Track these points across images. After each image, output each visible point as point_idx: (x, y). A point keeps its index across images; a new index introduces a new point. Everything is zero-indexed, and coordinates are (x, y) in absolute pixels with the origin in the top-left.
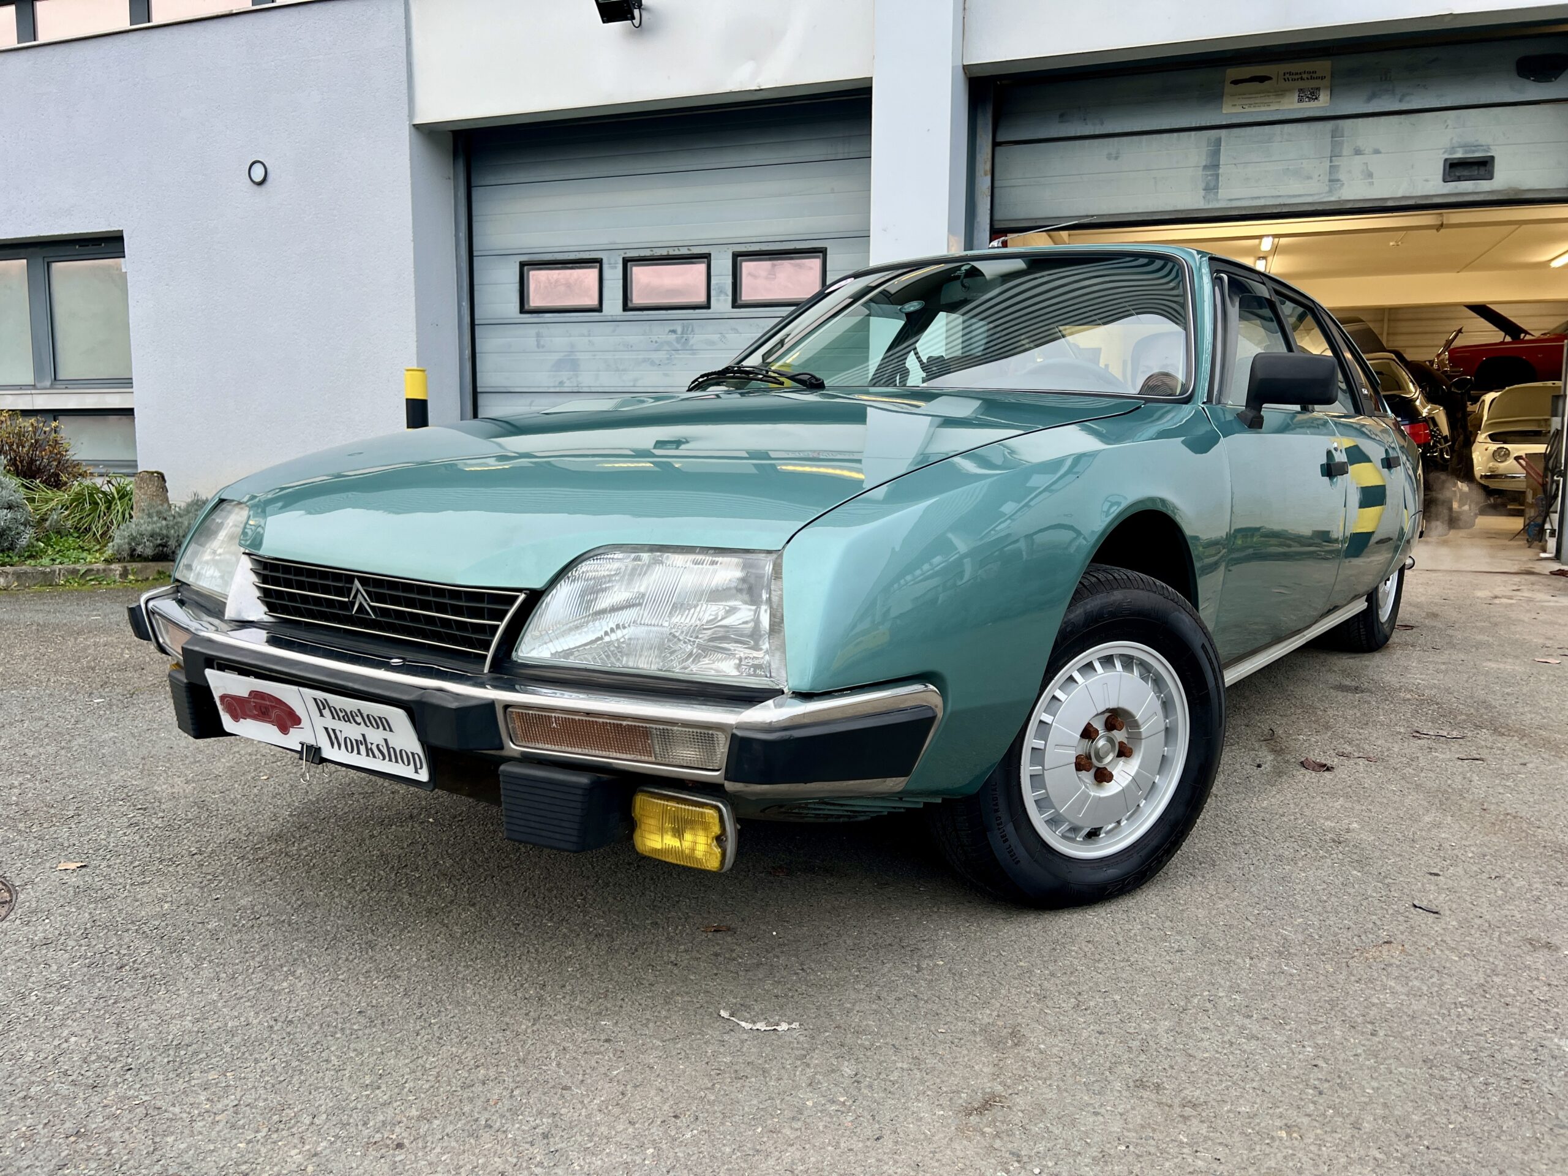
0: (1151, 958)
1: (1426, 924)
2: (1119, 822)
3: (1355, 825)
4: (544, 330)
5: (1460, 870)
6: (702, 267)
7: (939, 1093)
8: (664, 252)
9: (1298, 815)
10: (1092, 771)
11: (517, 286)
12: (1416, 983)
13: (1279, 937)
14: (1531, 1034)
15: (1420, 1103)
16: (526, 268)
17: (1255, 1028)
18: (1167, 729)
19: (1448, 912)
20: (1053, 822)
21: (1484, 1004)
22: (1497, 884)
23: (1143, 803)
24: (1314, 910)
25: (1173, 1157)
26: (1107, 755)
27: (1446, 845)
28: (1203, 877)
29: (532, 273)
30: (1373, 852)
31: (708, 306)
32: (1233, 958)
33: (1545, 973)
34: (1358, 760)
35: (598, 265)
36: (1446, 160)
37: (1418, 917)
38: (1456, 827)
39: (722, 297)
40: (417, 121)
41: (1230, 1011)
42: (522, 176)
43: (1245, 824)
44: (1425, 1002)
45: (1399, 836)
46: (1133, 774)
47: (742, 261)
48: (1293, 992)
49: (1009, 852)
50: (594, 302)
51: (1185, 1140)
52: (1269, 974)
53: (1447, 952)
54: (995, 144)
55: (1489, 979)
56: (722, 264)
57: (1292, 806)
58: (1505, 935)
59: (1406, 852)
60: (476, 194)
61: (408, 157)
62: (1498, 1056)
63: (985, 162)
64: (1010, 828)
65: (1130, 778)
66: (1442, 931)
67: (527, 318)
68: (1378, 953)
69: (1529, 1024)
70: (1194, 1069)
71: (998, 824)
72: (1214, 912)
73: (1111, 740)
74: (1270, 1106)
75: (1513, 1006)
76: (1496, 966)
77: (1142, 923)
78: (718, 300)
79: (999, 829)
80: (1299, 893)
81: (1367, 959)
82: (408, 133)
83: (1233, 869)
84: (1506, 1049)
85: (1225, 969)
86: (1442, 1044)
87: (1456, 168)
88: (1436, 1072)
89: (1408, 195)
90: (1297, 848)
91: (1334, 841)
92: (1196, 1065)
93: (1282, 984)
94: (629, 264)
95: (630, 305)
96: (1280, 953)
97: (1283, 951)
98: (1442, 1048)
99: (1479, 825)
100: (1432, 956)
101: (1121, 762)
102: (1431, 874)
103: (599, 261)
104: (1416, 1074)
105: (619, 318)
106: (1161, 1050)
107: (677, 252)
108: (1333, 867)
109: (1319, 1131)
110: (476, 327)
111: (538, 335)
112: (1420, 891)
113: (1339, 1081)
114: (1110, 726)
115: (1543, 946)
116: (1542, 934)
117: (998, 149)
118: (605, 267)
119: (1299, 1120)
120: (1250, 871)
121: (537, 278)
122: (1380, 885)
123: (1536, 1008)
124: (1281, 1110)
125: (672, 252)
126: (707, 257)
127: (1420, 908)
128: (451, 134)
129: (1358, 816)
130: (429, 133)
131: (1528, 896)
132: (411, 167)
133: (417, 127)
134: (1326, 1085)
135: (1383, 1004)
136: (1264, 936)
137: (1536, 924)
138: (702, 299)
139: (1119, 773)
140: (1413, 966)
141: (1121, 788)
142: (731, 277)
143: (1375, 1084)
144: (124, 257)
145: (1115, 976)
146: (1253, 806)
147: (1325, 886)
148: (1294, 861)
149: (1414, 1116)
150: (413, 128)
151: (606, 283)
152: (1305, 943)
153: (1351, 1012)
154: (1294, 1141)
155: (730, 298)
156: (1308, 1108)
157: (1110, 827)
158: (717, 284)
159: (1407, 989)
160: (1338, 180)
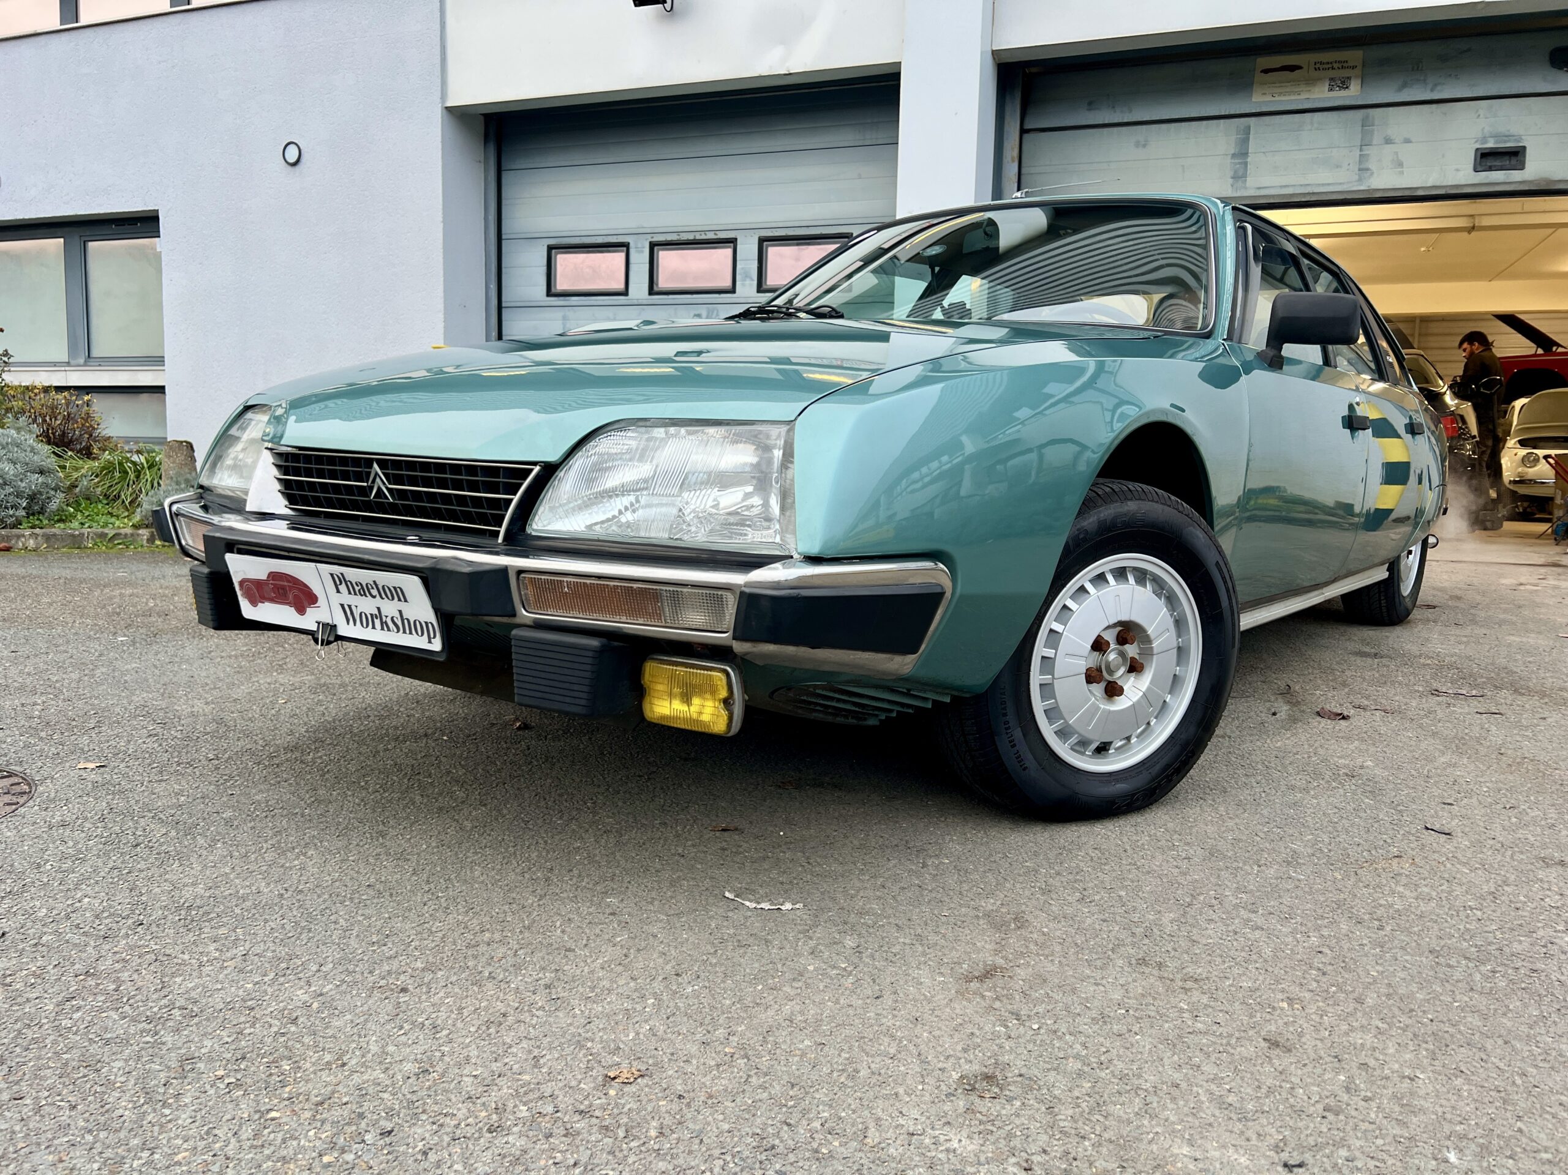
0: (1158, 863)
1: (1438, 843)
2: (1128, 739)
3: (1369, 763)
4: (569, 312)
5: (1474, 800)
6: (729, 252)
7: (941, 963)
8: (691, 237)
9: (1312, 754)
10: (1103, 685)
11: (544, 269)
12: (1426, 890)
13: (1288, 850)
14: (1541, 933)
15: (1425, 984)
16: (553, 251)
17: (1260, 921)
18: (1179, 648)
19: (1460, 834)
20: (1062, 734)
21: (1493, 908)
22: (1511, 813)
23: (1153, 722)
24: (1324, 830)
25: (1173, 1020)
26: (1119, 669)
27: (1461, 781)
28: (1214, 801)
29: (559, 256)
30: (1386, 785)
31: (733, 290)
32: (1241, 865)
33: (1557, 885)
34: (1374, 712)
35: (625, 249)
36: (1477, 150)
37: (1429, 838)
38: (1472, 767)
39: (748, 282)
40: (449, 104)
41: (1236, 906)
42: (551, 160)
43: (1258, 760)
44: (1434, 905)
45: (1413, 772)
46: (1144, 689)
47: (767, 246)
48: (1299, 893)
49: (1017, 758)
50: (620, 286)
51: (1186, 1007)
52: (1277, 878)
53: (1458, 866)
54: (1023, 131)
55: (1500, 888)
56: (748, 248)
57: (1306, 747)
58: (1517, 854)
59: (1421, 785)
60: (506, 177)
61: (439, 139)
62: (1506, 950)
63: (1013, 149)
64: (1018, 734)
65: (1141, 694)
66: (1454, 849)
67: (553, 301)
68: (1387, 865)
69: (1540, 925)
70: (1198, 951)
71: (1006, 729)
72: (1223, 829)
73: (1122, 654)
74: (1272, 982)
75: (1523, 910)
76: (1508, 878)
77: (1150, 836)
78: (743, 285)
79: (1007, 733)
80: (1309, 816)
81: (1376, 869)
82: (440, 116)
83: (1244, 795)
84: (1515, 945)
85: (1232, 873)
86: (1450, 939)
87: (1488, 158)
88: (1442, 960)
89: (1438, 184)
90: (1309, 780)
91: (1347, 775)
92: (1199, 948)
93: (1289, 887)
94: (656, 248)
95: (655, 289)
96: (1289, 863)
97: (1294, 860)
98: (1449, 942)
99: (1495, 766)
100: (1442, 868)
101: (1132, 678)
102: (1444, 804)
103: (626, 246)
104: (1421, 962)
105: (645, 302)
106: (1165, 936)
107: (704, 237)
108: (1345, 795)
109: (1321, 1004)
110: (504, 311)
111: (565, 318)
112: (1432, 817)
113: (1343, 965)
114: (1122, 640)
115: (1556, 864)
116: (1556, 854)
117: (1026, 136)
118: (632, 251)
119: (1302, 995)
120: (1261, 797)
121: (564, 262)
122: (1393, 811)
123: (1547, 913)
124: (1283, 986)
125: (699, 237)
126: (733, 242)
127: (1432, 830)
128: (482, 118)
129: (1371, 756)
130: (461, 116)
131: (1543, 823)
132: (442, 149)
133: (449, 110)
134: (1330, 968)
135: (1391, 906)
136: (1273, 849)
137: (1549, 845)
138: (727, 283)
139: (1129, 688)
140: (1423, 876)
141: (1131, 703)
142: (756, 262)
143: (1380, 968)
144: (159, 237)
145: (1121, 877)
146: (1266, 745)
147: (1337, 811)
148: (1306, 790)
149: (1418, 995)
150: (444, 111)
151: (632, 267)
152: (1313, 855)
153: (1358, 911)
154: (1296, 1011)
155: (755, 282)
156: (1311, 985)
157: (1120, 744)
158: (742, 268)
159: (1416, 894)
160: (1368, 169)
